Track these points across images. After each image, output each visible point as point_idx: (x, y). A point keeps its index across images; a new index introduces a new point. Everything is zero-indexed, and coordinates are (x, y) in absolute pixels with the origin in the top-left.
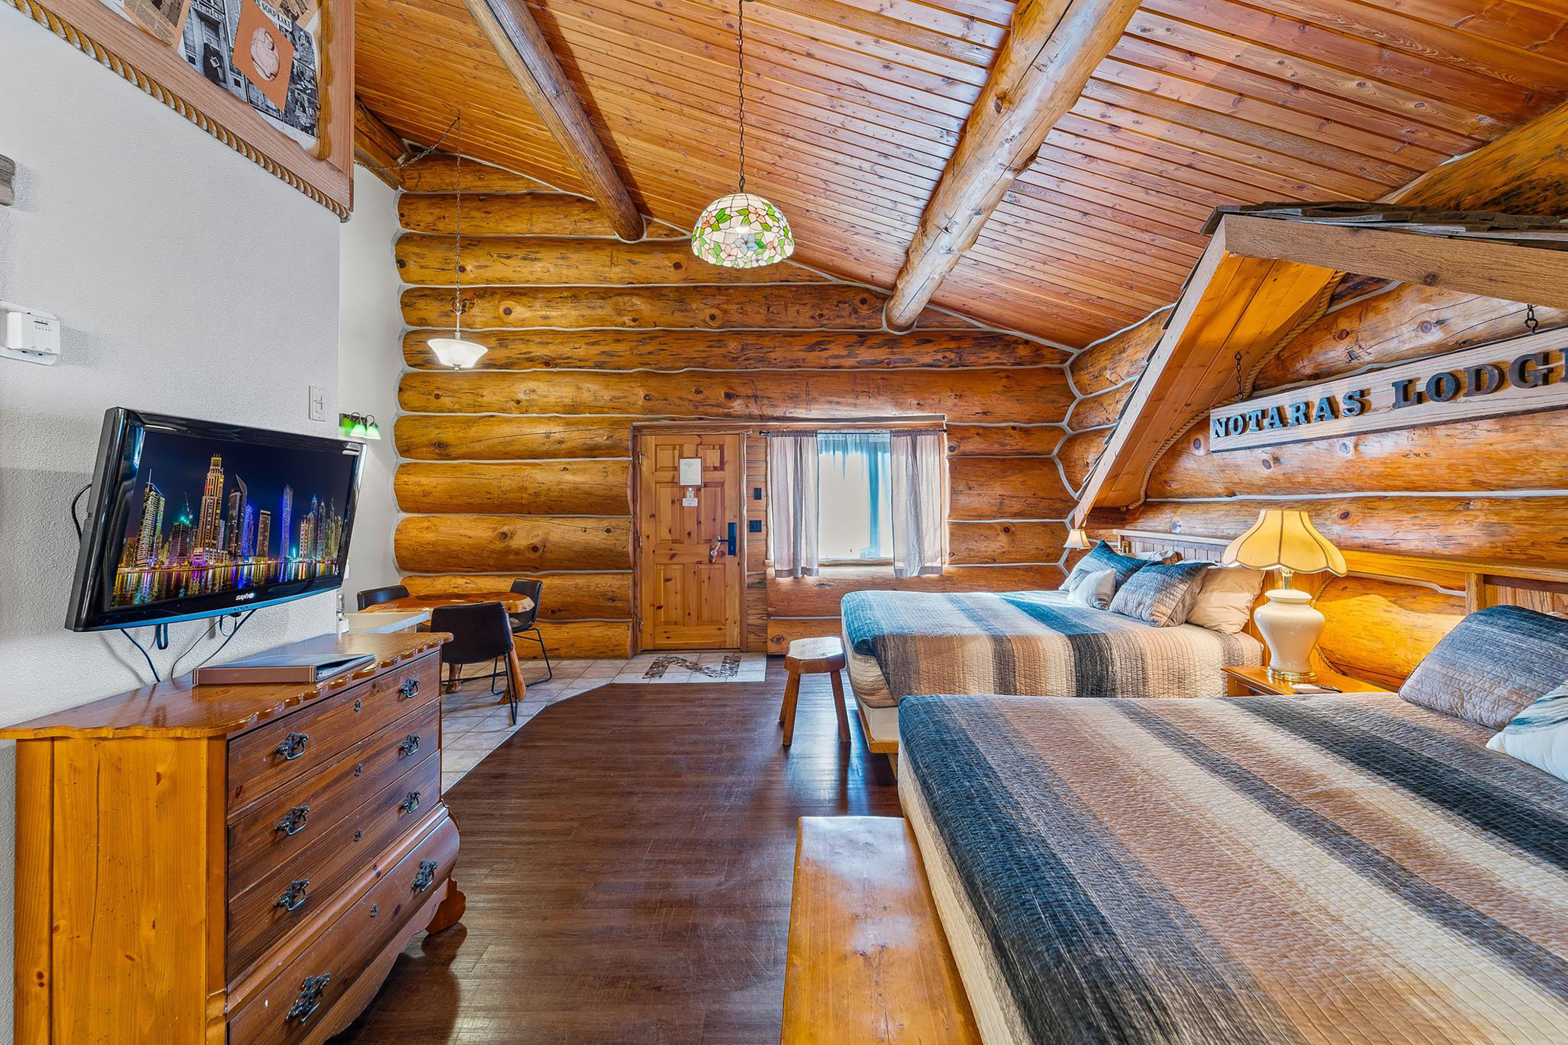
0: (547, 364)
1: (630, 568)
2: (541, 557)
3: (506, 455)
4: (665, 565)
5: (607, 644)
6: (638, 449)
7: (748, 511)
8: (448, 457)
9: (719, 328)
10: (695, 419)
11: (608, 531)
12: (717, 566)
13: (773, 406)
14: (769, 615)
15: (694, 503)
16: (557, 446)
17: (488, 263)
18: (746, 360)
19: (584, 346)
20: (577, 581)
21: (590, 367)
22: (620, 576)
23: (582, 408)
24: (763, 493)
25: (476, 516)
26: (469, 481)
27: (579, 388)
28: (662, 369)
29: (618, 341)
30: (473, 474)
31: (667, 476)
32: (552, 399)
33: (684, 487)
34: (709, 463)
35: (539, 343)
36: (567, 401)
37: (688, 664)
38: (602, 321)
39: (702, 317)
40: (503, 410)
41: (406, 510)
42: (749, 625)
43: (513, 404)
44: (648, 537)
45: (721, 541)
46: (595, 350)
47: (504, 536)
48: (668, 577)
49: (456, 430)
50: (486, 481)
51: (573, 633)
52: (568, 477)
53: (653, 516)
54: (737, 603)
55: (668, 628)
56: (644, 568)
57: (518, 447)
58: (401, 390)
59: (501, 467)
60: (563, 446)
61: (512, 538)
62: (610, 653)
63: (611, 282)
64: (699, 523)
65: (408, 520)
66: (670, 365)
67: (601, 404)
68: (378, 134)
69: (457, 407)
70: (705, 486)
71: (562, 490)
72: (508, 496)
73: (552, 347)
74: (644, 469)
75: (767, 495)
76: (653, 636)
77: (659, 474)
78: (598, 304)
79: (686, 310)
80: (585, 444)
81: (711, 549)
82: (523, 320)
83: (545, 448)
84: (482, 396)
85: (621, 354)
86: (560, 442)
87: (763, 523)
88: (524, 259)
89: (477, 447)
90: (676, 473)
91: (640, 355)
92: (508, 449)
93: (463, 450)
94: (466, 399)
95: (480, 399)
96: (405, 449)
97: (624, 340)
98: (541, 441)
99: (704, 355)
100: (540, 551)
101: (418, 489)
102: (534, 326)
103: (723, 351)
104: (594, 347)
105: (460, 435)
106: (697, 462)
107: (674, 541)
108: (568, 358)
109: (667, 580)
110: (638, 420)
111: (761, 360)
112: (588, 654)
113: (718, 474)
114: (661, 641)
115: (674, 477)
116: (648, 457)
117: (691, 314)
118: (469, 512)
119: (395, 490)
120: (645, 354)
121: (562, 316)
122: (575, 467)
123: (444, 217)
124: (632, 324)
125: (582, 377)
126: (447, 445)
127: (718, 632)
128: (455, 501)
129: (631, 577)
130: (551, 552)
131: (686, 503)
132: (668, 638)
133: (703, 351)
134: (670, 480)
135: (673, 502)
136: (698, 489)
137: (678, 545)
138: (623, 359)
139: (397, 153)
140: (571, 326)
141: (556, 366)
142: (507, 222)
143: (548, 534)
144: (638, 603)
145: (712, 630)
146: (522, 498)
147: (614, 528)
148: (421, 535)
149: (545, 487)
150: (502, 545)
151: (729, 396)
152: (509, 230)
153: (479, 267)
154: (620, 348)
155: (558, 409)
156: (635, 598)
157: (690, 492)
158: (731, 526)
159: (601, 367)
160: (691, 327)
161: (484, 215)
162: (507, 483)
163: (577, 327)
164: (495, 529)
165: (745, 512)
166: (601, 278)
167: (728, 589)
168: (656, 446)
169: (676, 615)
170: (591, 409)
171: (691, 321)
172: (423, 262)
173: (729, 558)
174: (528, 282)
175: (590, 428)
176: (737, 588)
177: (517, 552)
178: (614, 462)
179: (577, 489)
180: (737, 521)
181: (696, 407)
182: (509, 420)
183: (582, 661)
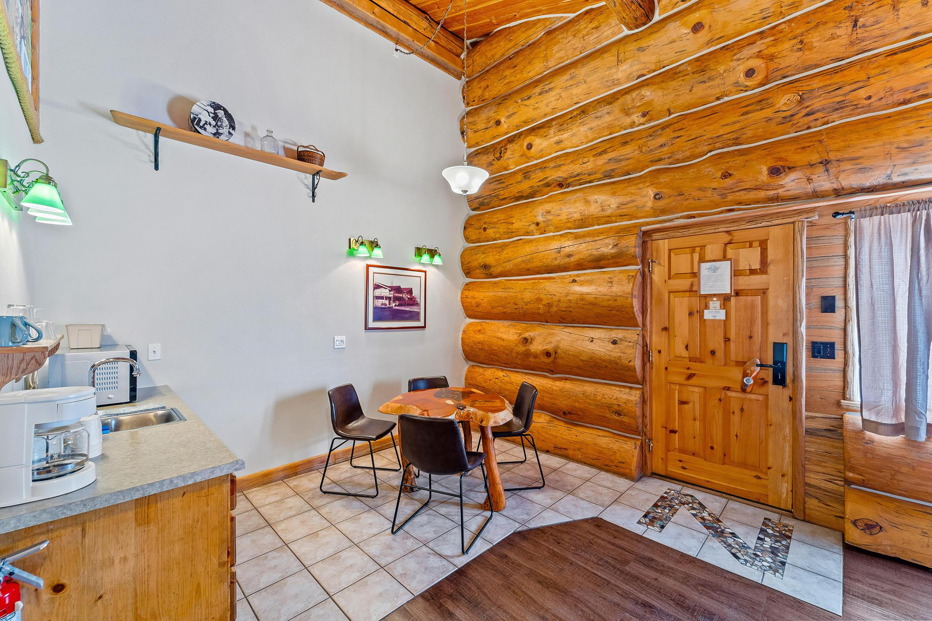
0: (561, 185)
1: (638, 383)
2: (553, 362)
3: (529, 272)
4: (681, 385)
5: (612, 458)
6: (648, 256)
7: (808, 328)
8: (491, 276)
9: (761, 85)
10: (721, 212)
11: (614, 342)
12: (753, 397)
13: (862, 170)
14: (848, 482)
15: (721, 315)
16: (567, 260)
17: (515, 110)
18: (807, 115)
19: (592, 159)
20: (585, 388)
21: (600, 179)
22: (627, 390)
23: (590, 220)
24: (839, 303)
25: (509, 323)
26: (502, 294)
27: (587, 202)
28: (678, 161)
29: (625, 143)
30: (506, 289)
31: (684, 284)
32: (564, 217)
33: (706, 296)
34: (743, 265)
35: (554, 167)
36: (577, 216)
37: (705, 514)
38: (611, 128)
39: (731, 79)
40: (527, 234)
41: (470, 316)
42: (807, 484)
43: (533, 227)
44: (660, 352)
45: (761, 365)
46: (601, 160)
47: (526, 341)
48: (684, 399)
49: (495, 253)
50: (513, 294)
51: (581, 438)
52: (577, 288)
53: (665, 329)
54: (788, 450)
55: (684, 457)
56: (655, 383)
57: (536, 263)
58: (465, 228)
59: (524, 282)
60: (572, 259)
61: (531, 343)
62: (614, 468)
63: (619, 84)
64: (727, 340)
65: (471, 324)
66: (688, 154)
67: (608, 212)
68: (442, 37)
69: (497, 236)
70: (737, 294)
71: (570, 301)
72: (528, 306)
73: (564, 168)
74: (655, 277)
75: (846, 307)
76: (665, 460)
77: (671, 282)
78: (606, 111)
79: (710, 79)
80: (591, 255)
81: (745, 375)
82: (542, 150)
83: (556, 263)
84: (512, 224)
85: (629, 156)
86: (569, 256)
87: (838, 347)
88: (540, 94)
89: (509, 266)
90: (695, 280)
91: (651, 151)
92: (529, 266)
93: (499, 269)
94: (502, 228)
95: (511, 227)
96: (468, 272)
97: (632, 140)
98: (554, 256)
99: (738, 126)
100: (553, 356)
101: (474, 301)
102: (550, 154)
103: (767, 112)
104: (602, 157)
105: (497, 257)
106: (725, 267)
107: (691, 359)
108: (578, 175)
109: (682, 403)
110: (648, 224)
111: (839, 107)
112: (594, 462)
113: (757, 281)
114: (675, 469)
115: (692, 285)
116: (660, 264)
117: (717, 82)
118: (505, 320)
119: (462, 303)
120: (656, 149)
121: (572, 136)
122: (582, 278)
123: (488, 86)
124: (642, 120)
125: (591, 190)
126: (490, 267)
127: (755, 480)
128: (495, 311)
129: (638, 393)
130: (562, 358)
131: (708, 315)
132: (684, 468)
133: (734, 123)
134: (687, 287)
135: (691, 314)
136: (725, 299)
137: (697, 364)
138: (630, 161)
139: (459, 51)
140: (582, 143)
141: (568, 186)
142: (529, 68)
143: (560, 341)
144: (648, 421)
145: (748, 475)
146: (539, 309)
147: (621, 340)
148: (475, 336)
149: (556, 298)
150: (524, 349)
151: (775, 172)
152: (531, 75)
153: (509, 117)
154: (627, 151)
155: (569, 225)
156: (644, 416)
157: (715, 304)
158: (779, 347)
159: (609, 176)
160: (718, 99)
161: (512, 71)
162: (528, 296)
163: (587, 143)
164: (520, 334)
165: (803, 329)
166: (609, 84)
167: (771, 429)
168: (670, 250)
169: (693, 445)
170: (598, 220)
171: (717, 92)
172: (475, 128)
173: (773, 389)
174: (546, 115)
175: (597, 238)
176: (787, 430)
177: (536, 356)
178: (621, 272)
179: (583, 300)
180: (788, 340)
181: (724, 196)
182: (531, 241)
183: (586, 468)
